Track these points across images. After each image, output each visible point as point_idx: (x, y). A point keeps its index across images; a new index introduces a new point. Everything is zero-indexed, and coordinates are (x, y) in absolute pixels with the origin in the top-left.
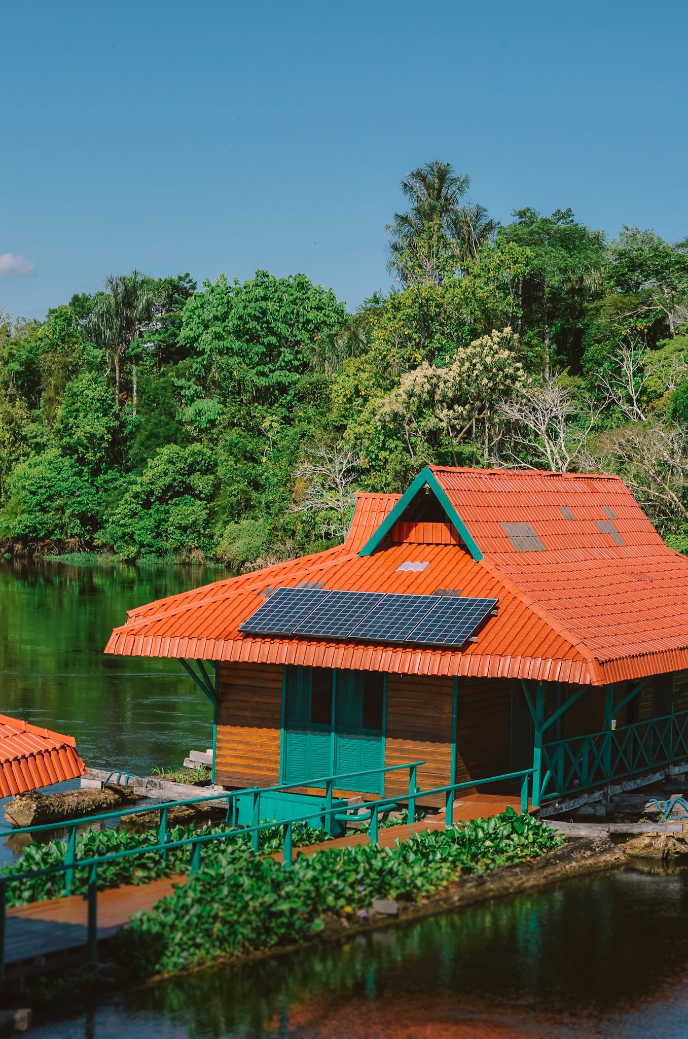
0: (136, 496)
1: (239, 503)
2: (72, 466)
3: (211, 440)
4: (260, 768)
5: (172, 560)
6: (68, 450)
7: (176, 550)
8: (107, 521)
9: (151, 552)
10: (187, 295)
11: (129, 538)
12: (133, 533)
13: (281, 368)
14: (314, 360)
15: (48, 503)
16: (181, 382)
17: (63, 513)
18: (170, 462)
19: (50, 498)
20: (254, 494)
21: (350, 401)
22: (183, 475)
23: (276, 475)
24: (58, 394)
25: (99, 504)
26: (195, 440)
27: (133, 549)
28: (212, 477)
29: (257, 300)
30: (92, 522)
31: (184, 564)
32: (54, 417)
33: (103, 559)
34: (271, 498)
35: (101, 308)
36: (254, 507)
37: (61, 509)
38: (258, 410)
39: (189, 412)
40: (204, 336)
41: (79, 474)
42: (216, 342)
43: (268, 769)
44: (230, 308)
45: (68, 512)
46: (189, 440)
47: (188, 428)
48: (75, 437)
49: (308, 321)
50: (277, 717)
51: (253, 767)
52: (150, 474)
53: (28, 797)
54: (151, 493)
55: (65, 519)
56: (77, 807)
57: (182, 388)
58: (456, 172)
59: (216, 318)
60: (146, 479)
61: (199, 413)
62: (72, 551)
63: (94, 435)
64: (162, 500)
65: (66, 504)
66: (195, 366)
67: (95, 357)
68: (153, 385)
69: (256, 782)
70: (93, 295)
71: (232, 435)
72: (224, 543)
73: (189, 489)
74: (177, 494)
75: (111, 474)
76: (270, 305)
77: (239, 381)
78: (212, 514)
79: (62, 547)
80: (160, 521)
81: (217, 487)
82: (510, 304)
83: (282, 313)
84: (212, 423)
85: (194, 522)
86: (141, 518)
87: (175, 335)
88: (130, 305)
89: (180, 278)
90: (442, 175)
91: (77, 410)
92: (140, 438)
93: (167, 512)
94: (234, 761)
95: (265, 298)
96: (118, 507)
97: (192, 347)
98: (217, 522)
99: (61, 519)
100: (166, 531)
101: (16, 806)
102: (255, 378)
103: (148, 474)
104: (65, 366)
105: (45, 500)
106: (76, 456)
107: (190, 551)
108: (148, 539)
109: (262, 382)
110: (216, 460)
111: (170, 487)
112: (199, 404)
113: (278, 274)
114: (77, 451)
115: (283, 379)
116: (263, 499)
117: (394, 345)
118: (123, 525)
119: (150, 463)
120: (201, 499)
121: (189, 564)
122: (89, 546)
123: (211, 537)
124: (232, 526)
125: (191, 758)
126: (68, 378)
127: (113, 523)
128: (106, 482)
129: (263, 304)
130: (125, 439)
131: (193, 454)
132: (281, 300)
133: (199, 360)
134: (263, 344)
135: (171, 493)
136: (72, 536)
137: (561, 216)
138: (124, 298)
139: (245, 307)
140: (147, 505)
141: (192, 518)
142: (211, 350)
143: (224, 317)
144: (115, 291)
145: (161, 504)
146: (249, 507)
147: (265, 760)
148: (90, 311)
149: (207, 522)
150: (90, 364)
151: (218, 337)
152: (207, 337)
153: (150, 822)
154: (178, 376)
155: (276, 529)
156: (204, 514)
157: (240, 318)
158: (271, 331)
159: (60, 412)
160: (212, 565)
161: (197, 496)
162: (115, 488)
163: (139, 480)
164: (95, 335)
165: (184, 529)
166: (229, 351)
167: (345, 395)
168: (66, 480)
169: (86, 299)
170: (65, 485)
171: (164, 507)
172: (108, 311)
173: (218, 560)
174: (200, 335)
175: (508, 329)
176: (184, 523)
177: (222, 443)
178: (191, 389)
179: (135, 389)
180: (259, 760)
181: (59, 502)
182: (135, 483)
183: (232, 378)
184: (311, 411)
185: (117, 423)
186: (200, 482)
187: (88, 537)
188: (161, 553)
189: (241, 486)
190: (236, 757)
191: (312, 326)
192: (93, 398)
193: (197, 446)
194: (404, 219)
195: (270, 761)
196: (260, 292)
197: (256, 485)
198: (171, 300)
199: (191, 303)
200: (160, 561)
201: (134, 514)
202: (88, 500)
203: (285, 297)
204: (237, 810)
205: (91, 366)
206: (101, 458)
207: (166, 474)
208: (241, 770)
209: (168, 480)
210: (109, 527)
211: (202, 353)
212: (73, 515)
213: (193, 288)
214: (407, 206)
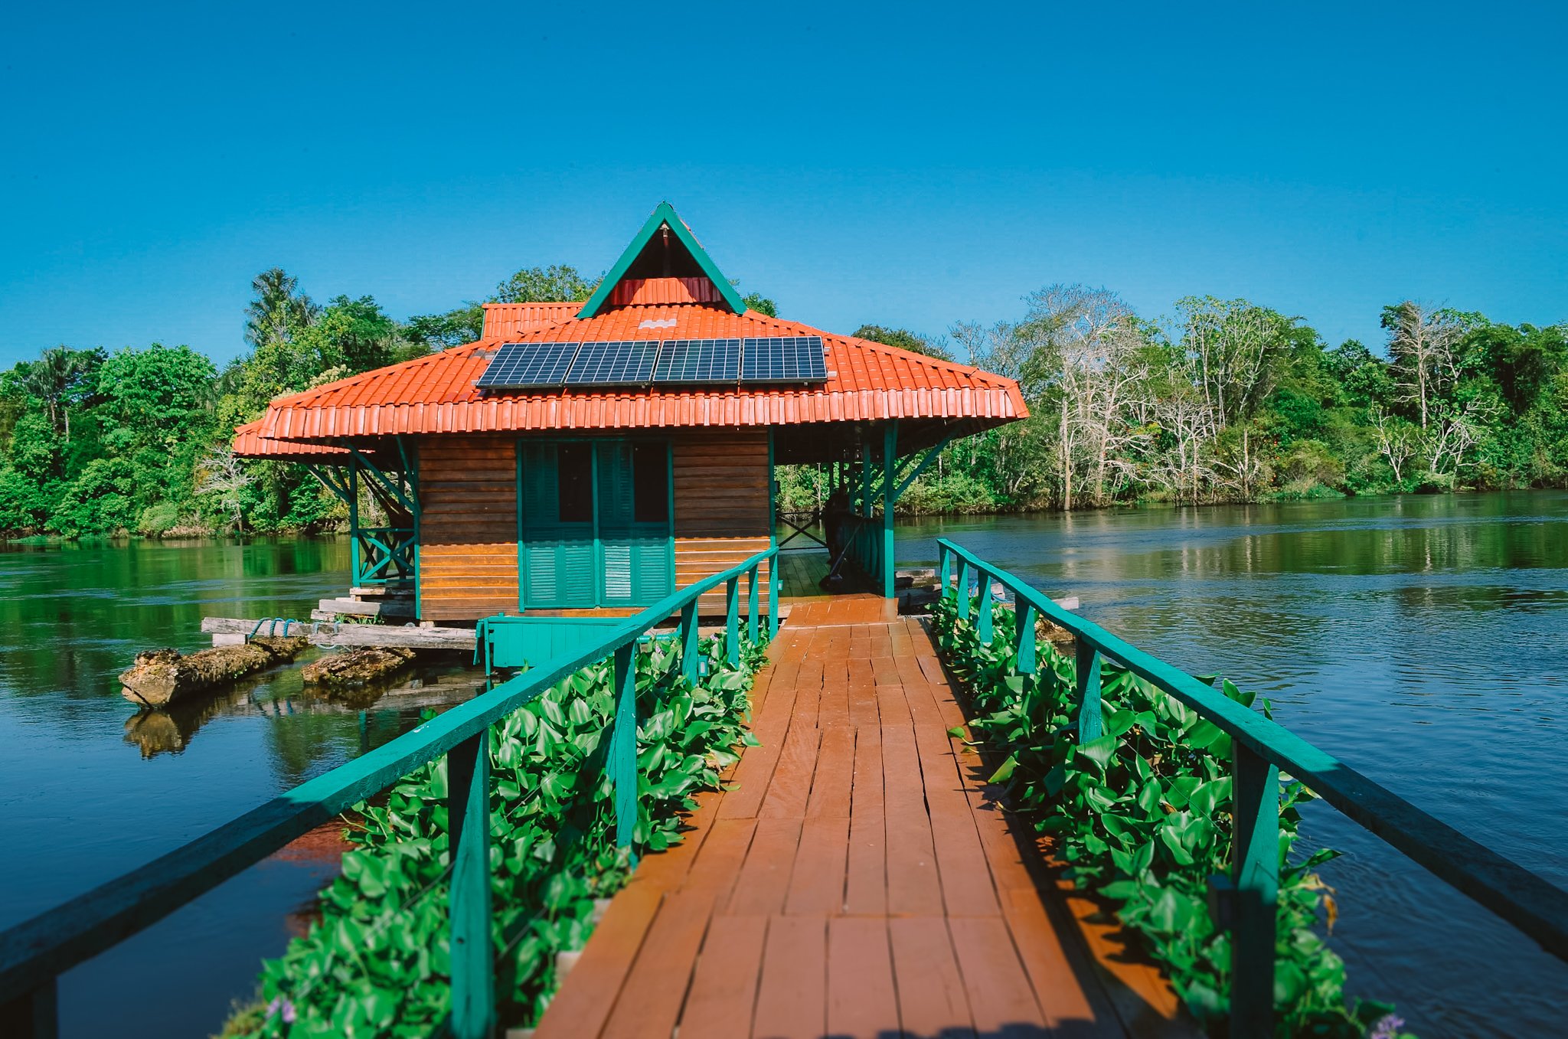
0: (75, 495)
1: (151, 495)
2: (23, 479)
3: (127, 455)
4: (489, 592)
5: (105, 537)
6: (19, 467)
7: (108, 530)
8: (53, 514)
9: (89, 532)
10: (101, 360)
11: (72, 524)
12: (74, 520)
13: (174, 407)
14: (198, 400)
15: (7, 504)
16: (103, 418)
17: (19, 510)
18: (99, 470)
19: (9, 501)
20: (162, 489)
21: (232, 419)
22: (109, 479)
23: (178, 474)
24: (9, 430)
25: (46, 503)
26: (114, 456)
27: (76, 531)
28: (130, 480)
29: (155, 361)
30: (41, 515)
31: (114, 538)
32: (8, 446)
33: (52, 540)
34: (176, 490)
35: (39, 370)
36: (162, 497)
37: (18, 508)
38: (162, 432)
39: (110, 437)
40: (118, 387)
41: (30, 483)
42: (126, 390)
43: (501, 591)
44: (135, 368)
45: (23, 509)
46: (110, 456)
47: (110, 448)
48: (25, 458)
49: (192, 376)
50: (511, 518)
51: (478, 591)
52: (84, 479)
53: (159, 659)
54: (86, 492)
55: (21, 515)
56: (226, 670)
57: (103, 422)
58: (289, 275)
59: (125, 374)
60: (81, 483)
61: (117, 438)
62: (28, 536)
63: (40, 455)
64: (94, 496)
65: (21, 504)
66: (112, 407)
67: (37, 404)
68: (82, 420)
69: (483, 611)
70: (33, 363)
71: (143, 451)
72: (143, 523)
73: (114, 489)
74: (105, 492)
75: (54, 482)
76: (163, 365)
77: (145, 415)
78: (132, 504)
79: (20, 534)
80: (95, 510)
81: (133, 486)
82: (339, 352)
83: (173, 370)
84: (127, 444)
85: (120, 510)
86: (80, 510)
87: (94, 388)
88: (61, 369)
89: (96, 350)
90: (279, 276)
91: (25, 440)
92: (73, 456)
93: (99, 504)
94: (449, 586)
95: (160, 361)
96: (61, 503)
97: (109, 395)
98: (136, 509)
99: (18, 514)
100: (99, 517)
101: (141, 675)
102: (156, 413)
103: (83, 480)
104: (14, 411)
105: (5, 502)
106: (26, 471)
107: (118, 529)
108: (86, 523)
109: (162, 416)
110: (132, 468)
111: (99, 488)
112: (116, 431)
113: (167, 346)
114: (27, 468)
115: (177, 414)
116: (170, 491)
117: (261, 381)
118: (66, 515)
119: (83, 472)
120: (123, 495)
121: (118, 538)
122: (41, 532)
123: (133, 519)
124: (148, 511)
125: (321, 608)
126: (17, 419)
127: (58, 514)
128: (51, 487)
129: (159, 364)
130: (63, 459)
131: (115, 464)
132: (171, 362)
133: (115, 402)
134: (161, 391)
135: (99, 492)
136: (27, 526)
137: (365, 300)
138: (55, 364)
139: (147, 366)
140: (83, 500)
141: (119, 507)
142: (124, 395)
143: (131, 374)
144: (49, 359)
145: (94, 498)
146: (159, 498)
147: (496, 580)
148: (30, 373)
149: (129, 509)
150: (32, 408)
151: (128, 386)
152: (119, 387)
153: (354, 678)
154: (101, 414)
155: (181, 510)
156: (127, 504)
157: (143, 373)
158: (165, 382)
159: (12, 442)
160: (136, 537)
161: (120, 493)
162: (58, 491)
163: (76, 484)
164: (36, 390)
165: (112, 515)
166: (137, 396)
167: (229, 416)
168: (20, 488)
169: (27, 366)
170: (20, 491)
171: (96, 501)
172: (45, 373)
173: (138, 533)
174: (115, 386)
175: (344, 366)
176: (112, 510)
177: (135, 457)
178: (110, 421)
179: (67, 425)
180: (486, 581)
181: (15, 503)
182: (73, 486)
183: (140, 414)
184: (200, 432)
185: (56, 447)
186: (121, 483)
187: (39, 526)
188: (96, 532)
189: (153, 484)
190: (451, 580)
191: (194, 379)
192: (37, 430)
193: (117, 460)
194: (258, 305)
195: (504, 580)
196: (156, 356)
197: (163, 483)
198: (90, 365)
199: (106, 365)
200: (96, 538)
201: (73, 507)
202: (38, 501)
203: (175, 360)
204: (491, 645)
205: (34, 410)
206: (46, 471)
207: (96, 479)
208: (459, 597)
209: (98, 483)
210: (55, 518)
211: (117, 398)
212: (27, 511)
213: (106, 356)
214: (258, 297)
